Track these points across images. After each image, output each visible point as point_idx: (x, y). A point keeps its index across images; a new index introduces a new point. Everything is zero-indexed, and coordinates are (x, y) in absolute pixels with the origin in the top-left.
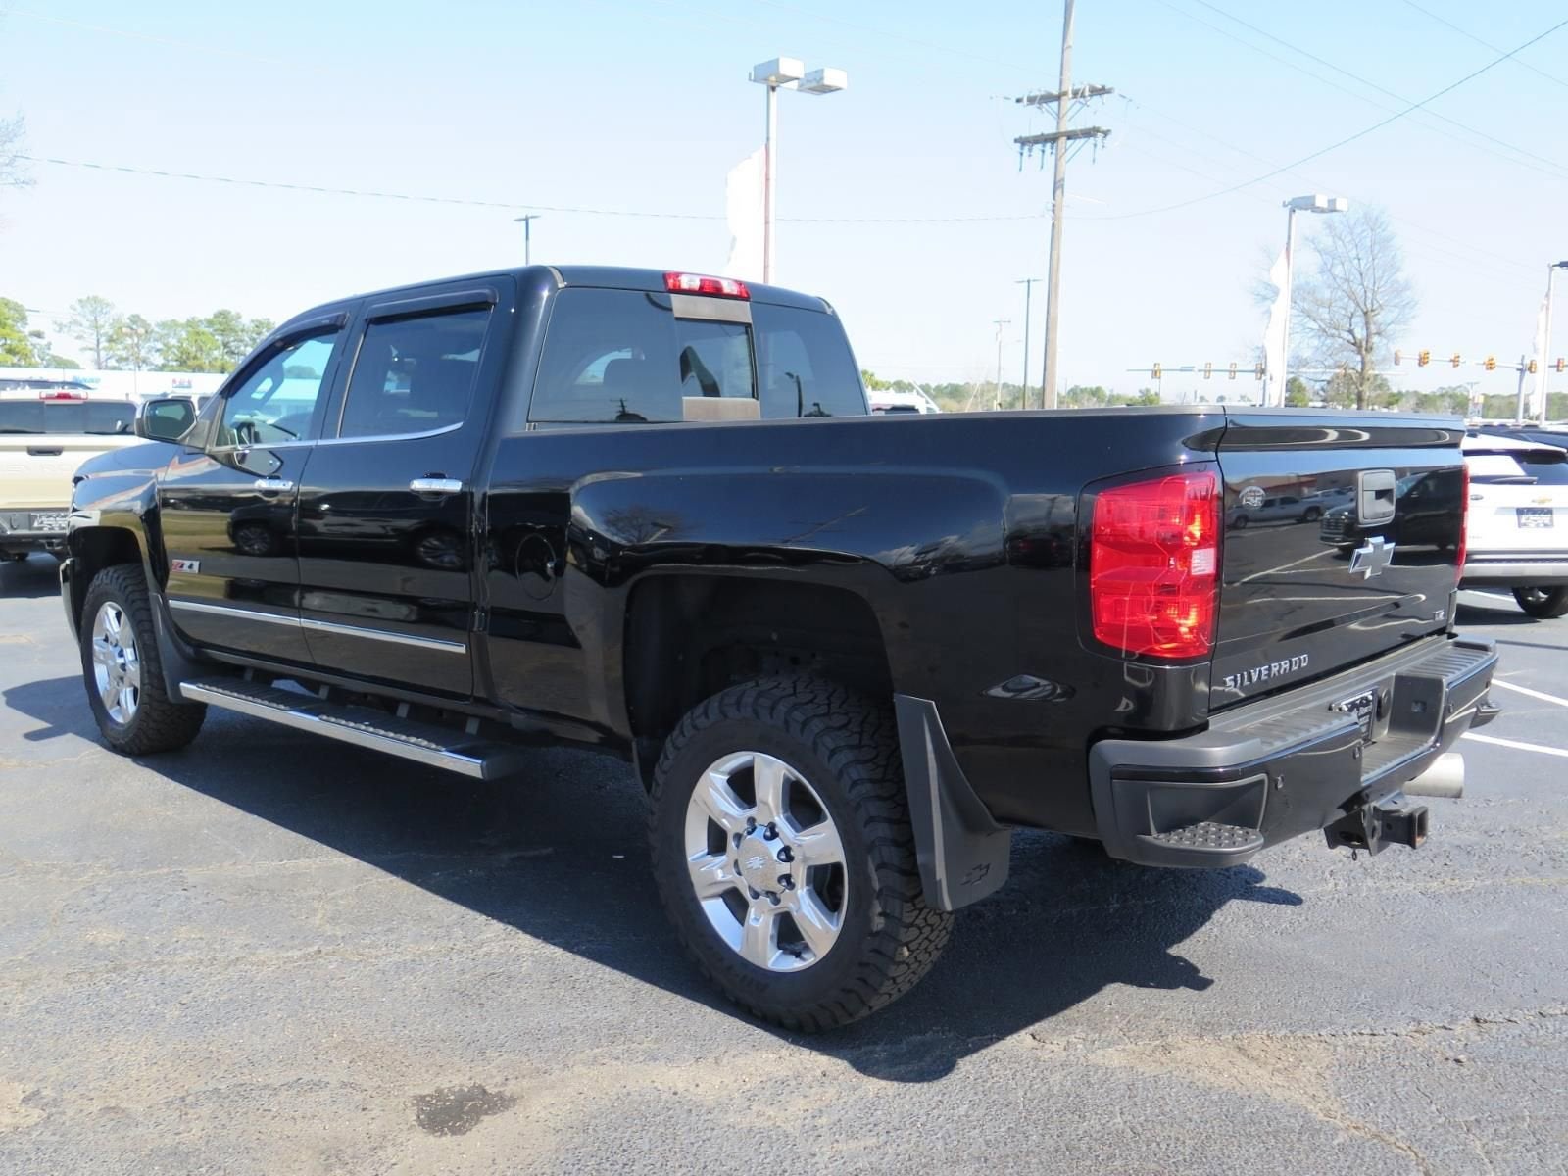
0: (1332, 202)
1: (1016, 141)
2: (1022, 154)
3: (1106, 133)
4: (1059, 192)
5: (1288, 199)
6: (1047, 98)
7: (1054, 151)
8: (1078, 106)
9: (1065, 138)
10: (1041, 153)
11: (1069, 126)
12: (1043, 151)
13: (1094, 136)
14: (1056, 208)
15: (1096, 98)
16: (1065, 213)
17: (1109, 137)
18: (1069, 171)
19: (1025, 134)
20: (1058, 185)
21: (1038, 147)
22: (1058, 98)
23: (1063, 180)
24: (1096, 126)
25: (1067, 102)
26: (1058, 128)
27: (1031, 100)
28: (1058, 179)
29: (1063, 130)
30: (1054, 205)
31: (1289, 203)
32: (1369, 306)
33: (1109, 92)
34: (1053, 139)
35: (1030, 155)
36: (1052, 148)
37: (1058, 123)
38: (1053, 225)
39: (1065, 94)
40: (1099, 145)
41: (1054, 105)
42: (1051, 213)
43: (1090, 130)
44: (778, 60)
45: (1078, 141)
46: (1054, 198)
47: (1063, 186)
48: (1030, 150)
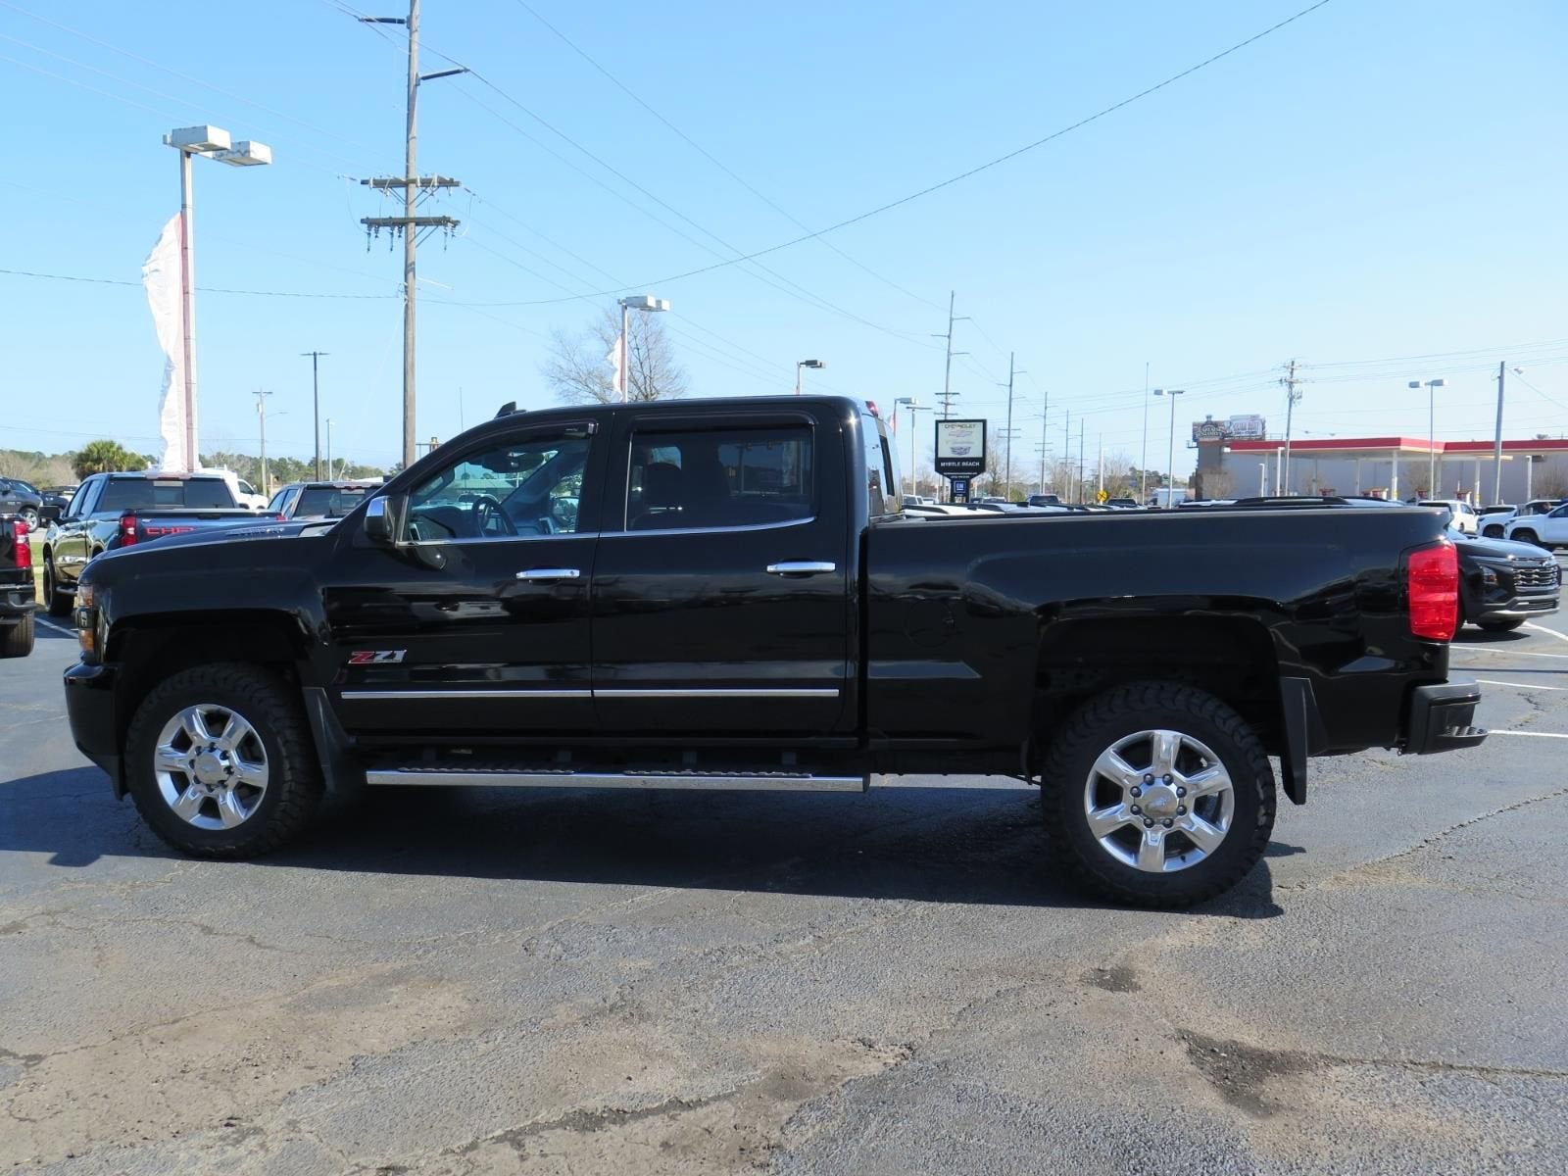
0: (659, 302)
1: (363, 221)
2: (369, 234)
3: (455, 224)
4: (411, 275)
5: (623, 298)
6: (395, 184)
7: (403, 234)
8: (424, 195)
9: (413, 224)
10: (390, 236)
11: (416, 212)
12: (392, 234)
13: (445, 225)
14: (409, 290)
15: (443, 189)
16: (417, 295)
17: (457, 227)
18: (418, 255)
19: (374, 215)
20: (409, 269)
21: (384, 231)
22: (406, 185)
23: (414, 263)
24: (447, 216)
25: (414, 190)
26: (406, 213)
27: (379, 184)
28: (409, 262)
29: (411, 216)
30: (406, 287)
31: (624, 301)
32: (649, 390)
33: (457, 184)
34: (401, 223)
35: (376, 237)
36: (400, 232)
37: (406, 209)
38: (407, 305)
39: (414, 181)
40: (450, 234)
41: (401, 191)
42: (403, 294)
43: (440, 218)
44: (205, 128)
45: (428, 227)
46: (406, 280)
47: (414, 270)
48: (377, 232)
